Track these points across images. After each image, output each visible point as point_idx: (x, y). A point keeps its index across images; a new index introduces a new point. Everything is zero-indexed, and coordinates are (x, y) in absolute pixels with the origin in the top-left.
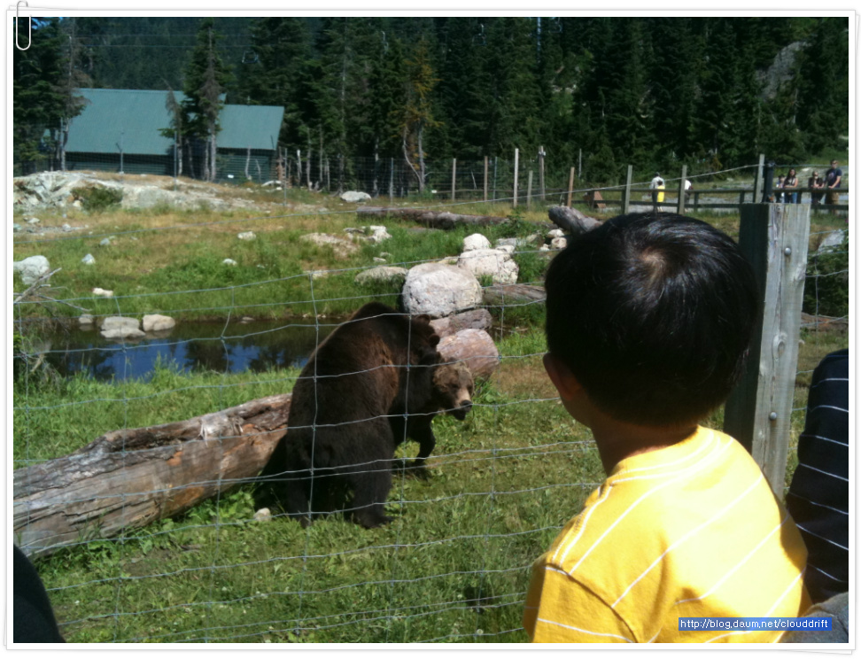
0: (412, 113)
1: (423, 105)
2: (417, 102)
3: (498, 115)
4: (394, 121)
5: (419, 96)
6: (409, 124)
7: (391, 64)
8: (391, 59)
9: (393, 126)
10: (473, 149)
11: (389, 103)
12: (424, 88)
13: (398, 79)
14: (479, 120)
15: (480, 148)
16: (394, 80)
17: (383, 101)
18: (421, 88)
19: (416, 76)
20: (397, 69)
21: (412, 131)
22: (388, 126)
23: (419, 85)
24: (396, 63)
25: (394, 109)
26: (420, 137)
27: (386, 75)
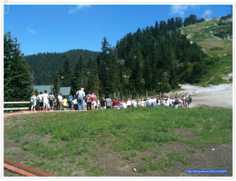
0: (96, 87)
1: (97, 86)
2: (97, 85)
3: (112, 86)
4: (93, 89)
5: (97, 84)
6: (95, 89)
7: (91, 79)
8: (91, 78)
9: (92, 90)
10: (107, 92)
11: (91, 86)
12: (98, 83)
13: (93, 81)
14: (108, 87)
15: (109, 92)
16: (92, 82)
17: (90, 85)
18: (97, 83)
19: (96, 81)
20: (92, 80)
21: (96, 90)
22: (91, 90)
23: (97, 82)
24: (92, 79)
25: (92, 87)
26: (98, 91)
27: (91, 81)
